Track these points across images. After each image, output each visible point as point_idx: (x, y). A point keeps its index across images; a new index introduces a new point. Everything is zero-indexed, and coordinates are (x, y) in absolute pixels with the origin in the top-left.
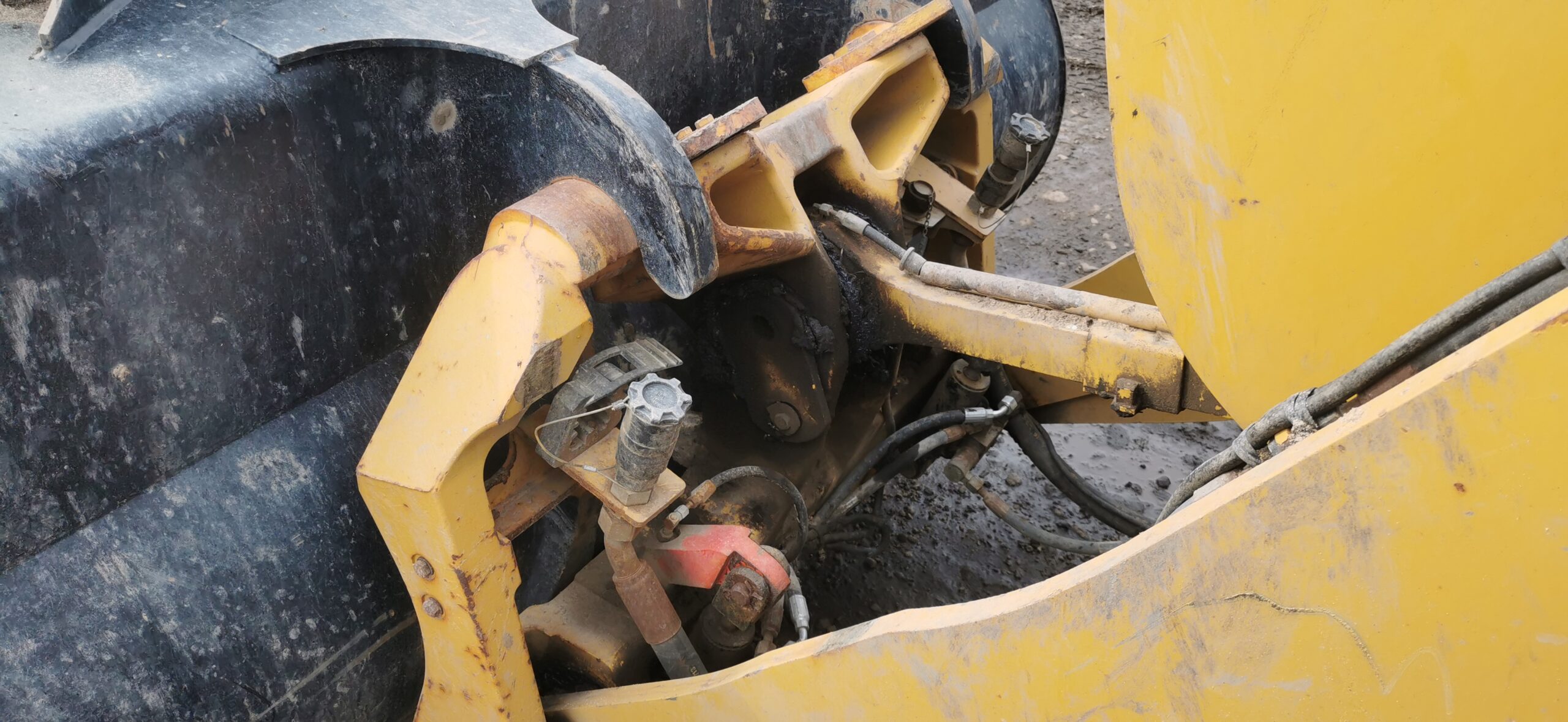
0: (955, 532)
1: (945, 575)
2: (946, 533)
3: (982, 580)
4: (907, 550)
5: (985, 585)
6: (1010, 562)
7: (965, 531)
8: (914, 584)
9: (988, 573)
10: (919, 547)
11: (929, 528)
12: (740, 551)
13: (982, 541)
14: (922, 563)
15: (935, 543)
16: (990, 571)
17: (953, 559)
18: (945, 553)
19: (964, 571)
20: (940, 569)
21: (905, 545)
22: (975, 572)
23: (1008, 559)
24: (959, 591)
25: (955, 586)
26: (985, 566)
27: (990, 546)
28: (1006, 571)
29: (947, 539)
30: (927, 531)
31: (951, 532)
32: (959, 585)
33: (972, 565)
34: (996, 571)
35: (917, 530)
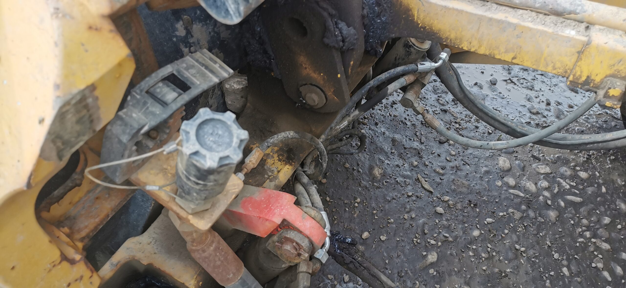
0: (387, 116)
1: (384, 143)
2: (382, 117)
3: (404, 145)
4: (362, 129)
5: (405, 148)
6: (418, 134)
7: (392, 116)
8: (367, 150)
9: (406, 141)
10: (368, 127)
11: (373, 115)
12: (288, 218)
13: (402, 122)
14: (370, 137)
15: (376, 124)
16: (407, 139)
17: (387, 133)
18: (383, 130)
19: (394, 141)
20: (381, 140)
21: (361, 126)
22: (399, 141)
23: (417, 132)
24: (392, 152)
25: (389, 149)
26: (404, 136)
27: (407, 125)
28: (416, 139)
29: (383, 121)
30: (372, 117)
31: (385, 117)
32: (392, 149)
33: (397, 137)
34: (411, 140)
35: (366, 117)
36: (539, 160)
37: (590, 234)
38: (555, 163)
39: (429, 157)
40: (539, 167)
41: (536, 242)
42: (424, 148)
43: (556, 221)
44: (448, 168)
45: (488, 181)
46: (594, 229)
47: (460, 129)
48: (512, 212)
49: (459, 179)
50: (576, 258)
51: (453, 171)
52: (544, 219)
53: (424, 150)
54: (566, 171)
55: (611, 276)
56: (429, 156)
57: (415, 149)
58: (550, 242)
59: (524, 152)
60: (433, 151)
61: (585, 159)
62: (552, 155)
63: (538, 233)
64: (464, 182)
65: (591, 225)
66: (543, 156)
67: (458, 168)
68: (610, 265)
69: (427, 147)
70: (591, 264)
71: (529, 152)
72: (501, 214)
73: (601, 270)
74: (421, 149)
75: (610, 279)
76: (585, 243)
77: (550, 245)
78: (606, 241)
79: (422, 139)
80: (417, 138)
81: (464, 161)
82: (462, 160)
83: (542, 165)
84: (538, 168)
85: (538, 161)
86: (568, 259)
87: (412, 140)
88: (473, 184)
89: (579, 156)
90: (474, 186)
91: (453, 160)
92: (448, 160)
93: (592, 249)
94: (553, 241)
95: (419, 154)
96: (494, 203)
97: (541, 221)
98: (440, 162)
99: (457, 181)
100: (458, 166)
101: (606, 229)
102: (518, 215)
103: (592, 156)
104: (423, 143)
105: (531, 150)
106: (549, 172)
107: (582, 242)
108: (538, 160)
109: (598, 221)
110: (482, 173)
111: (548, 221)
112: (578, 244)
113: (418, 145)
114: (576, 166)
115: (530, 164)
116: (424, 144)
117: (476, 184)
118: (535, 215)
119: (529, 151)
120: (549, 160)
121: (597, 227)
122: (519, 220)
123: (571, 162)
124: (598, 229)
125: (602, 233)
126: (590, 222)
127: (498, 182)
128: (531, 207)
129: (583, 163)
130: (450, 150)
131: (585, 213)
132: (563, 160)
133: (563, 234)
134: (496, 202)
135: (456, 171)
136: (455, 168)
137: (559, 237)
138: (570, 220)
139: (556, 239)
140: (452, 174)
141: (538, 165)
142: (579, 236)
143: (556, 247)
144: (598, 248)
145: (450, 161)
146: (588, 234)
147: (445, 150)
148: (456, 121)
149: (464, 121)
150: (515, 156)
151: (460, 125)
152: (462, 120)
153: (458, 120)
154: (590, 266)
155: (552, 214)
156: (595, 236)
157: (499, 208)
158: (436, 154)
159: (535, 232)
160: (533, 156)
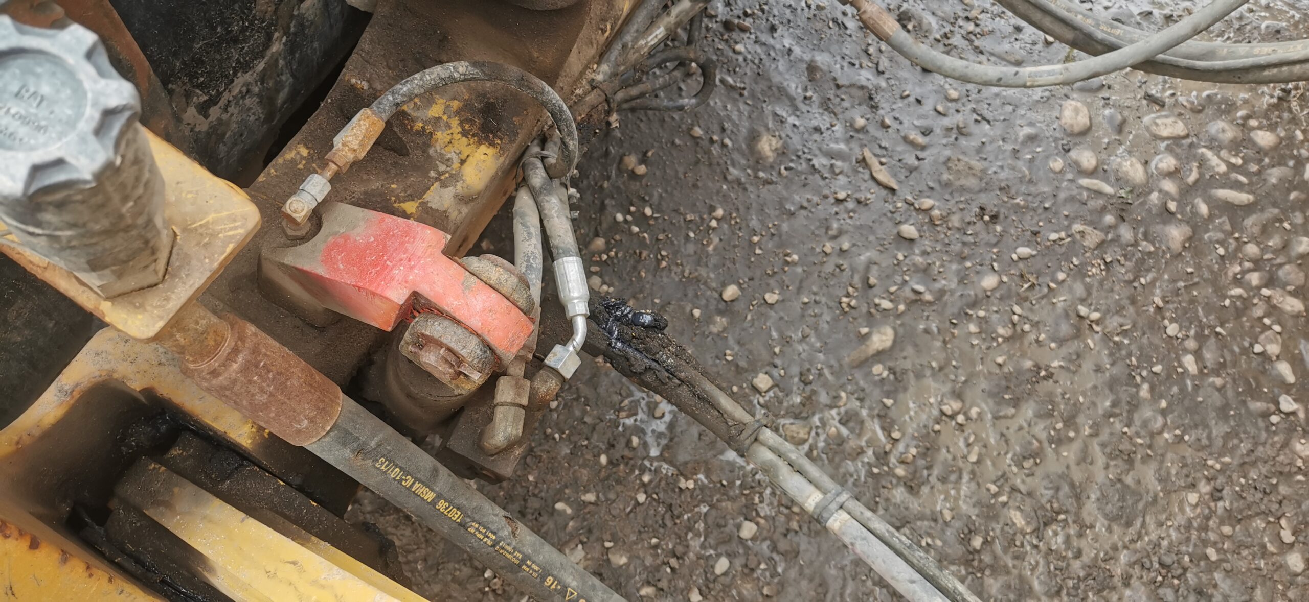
12: (425, 290)
36: (1162, 105)
37: (1261, 278)
38: (1200, 112)
39: (894, 107)
40: (1159, 121)
41: (1128, 298)
42: (883, 84)
43: (1183, 251)
44: (938, 131)
45: (1032, 161)
46: (1273, 265)
47: (975, 35)
48: (1079, 232)
49: (961, 157)
50: (1218, 334)
51: (950, 137)
52: (1154, 245)
53: (883, 90)
54: (1223, 131)
55: (1294, 372)
56: (895, 103)
57: (862, 88)
58: (1163, 298)
59: (1127, 86)
60: (904, 91)
61: (1275, 100)
62: (1194, 93)
63: (1136, 278)
64: (973, 163)
65: (1266, 257)
66: (1173, 95)
67: (961, 132)
68: (1296, 347)
69: (892, 82)
70: (1252, 345)
71: (1140, 87)
72: (1054, 236)
73: (1274, 358)
74: (878, 88)
75: (1291, 379)
76: (1245, 299)
77: (1161, 304)
78: (1294, 294)
79: (881, 63)
80: (871, 61)
81: (978, 115)
82: (974, 111)
83: (1166, 117)
84: (1157, 125)
85: (1158, 108)
86: (1201, 338)
87: (857, 66)
88: (994, 169)
89: (1260, 92)
90: (995, 172)
91: (952, 111)
92: (939, 113)
93: (1258, 312)
94: (1169, 294)
95: (871, 98)
96: (1040, 211)
97: (1148, 250)
98: (920, 117)
99: (956, 162)
100: (961, 125)
101: (1300, 264)
102: (1093, 237)
103: (1293, 93)
104: (883, 73)
105: (1145, 82)
106: (1182, 134)
107: (1240, 297)
108: (1158, 104)
109: (1284, 247)
110: (1019, 140)
111: (1163, 251)
112: (1227, 302)
113: (870, 77)
114: (1248, 117)
115: (1138, 115)
116: (886, 76)
117: (1002, 167)
118: (1136, 235)
119: (1138, 84)
120: (1185, 103)
121: (1279, 261)
122: (1094, 250)
123: (1238, 109)
124: (1281, 265)
125: (1289, 274)
126: (1264, 250)
127: (1056, 160)
128: (1127, 219)
129: (1268, 110)
130: (947, 86)
131: (1256, 230)
132: (1220, 103)
133: (1196, 280)
134: (1046, 209)
135: (956, 139)
136: (955, 131)
137: (1185, 287)
138: (1217, 246)
139: (1177, 292)
140: (945, 145)
141: (1158, 118)
142: (1235, 284)
143: (1176, 309)
144: (1273, 310)
145: (944, 115)
146: (1254, 278)
147: (934, 88)
148: (970, 16)
149: (989, 15)
150: (1104, 98)
151: (977, 25)
152: (983, 11)
153: (973, 14)
154: (1246, 351)
155: (1176, 234)
156: (1271, 282)
157: (1050, 222)
158: (912, 99)
159: (1130, 276)
160: (1149, 97)
